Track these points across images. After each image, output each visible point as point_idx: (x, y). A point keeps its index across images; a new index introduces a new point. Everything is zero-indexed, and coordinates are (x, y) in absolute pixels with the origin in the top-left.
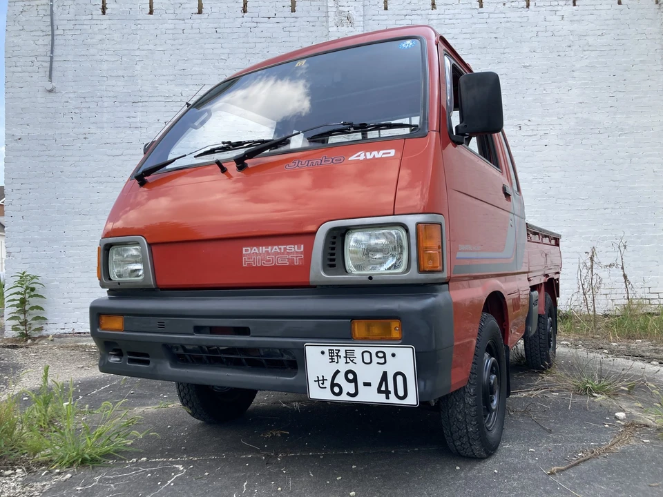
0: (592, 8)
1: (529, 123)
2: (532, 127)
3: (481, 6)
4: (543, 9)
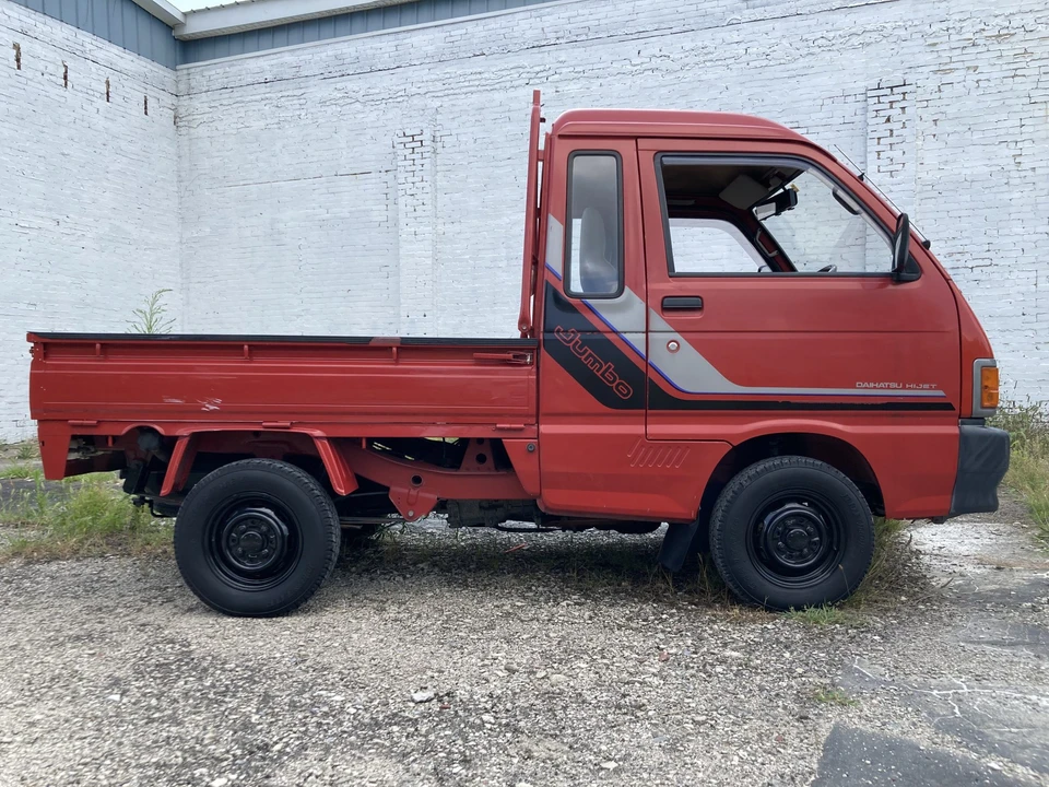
0: (122, 109)
1: (68, 220)
2: (71, 225)
3: (19, 68)
4: (81, 95)
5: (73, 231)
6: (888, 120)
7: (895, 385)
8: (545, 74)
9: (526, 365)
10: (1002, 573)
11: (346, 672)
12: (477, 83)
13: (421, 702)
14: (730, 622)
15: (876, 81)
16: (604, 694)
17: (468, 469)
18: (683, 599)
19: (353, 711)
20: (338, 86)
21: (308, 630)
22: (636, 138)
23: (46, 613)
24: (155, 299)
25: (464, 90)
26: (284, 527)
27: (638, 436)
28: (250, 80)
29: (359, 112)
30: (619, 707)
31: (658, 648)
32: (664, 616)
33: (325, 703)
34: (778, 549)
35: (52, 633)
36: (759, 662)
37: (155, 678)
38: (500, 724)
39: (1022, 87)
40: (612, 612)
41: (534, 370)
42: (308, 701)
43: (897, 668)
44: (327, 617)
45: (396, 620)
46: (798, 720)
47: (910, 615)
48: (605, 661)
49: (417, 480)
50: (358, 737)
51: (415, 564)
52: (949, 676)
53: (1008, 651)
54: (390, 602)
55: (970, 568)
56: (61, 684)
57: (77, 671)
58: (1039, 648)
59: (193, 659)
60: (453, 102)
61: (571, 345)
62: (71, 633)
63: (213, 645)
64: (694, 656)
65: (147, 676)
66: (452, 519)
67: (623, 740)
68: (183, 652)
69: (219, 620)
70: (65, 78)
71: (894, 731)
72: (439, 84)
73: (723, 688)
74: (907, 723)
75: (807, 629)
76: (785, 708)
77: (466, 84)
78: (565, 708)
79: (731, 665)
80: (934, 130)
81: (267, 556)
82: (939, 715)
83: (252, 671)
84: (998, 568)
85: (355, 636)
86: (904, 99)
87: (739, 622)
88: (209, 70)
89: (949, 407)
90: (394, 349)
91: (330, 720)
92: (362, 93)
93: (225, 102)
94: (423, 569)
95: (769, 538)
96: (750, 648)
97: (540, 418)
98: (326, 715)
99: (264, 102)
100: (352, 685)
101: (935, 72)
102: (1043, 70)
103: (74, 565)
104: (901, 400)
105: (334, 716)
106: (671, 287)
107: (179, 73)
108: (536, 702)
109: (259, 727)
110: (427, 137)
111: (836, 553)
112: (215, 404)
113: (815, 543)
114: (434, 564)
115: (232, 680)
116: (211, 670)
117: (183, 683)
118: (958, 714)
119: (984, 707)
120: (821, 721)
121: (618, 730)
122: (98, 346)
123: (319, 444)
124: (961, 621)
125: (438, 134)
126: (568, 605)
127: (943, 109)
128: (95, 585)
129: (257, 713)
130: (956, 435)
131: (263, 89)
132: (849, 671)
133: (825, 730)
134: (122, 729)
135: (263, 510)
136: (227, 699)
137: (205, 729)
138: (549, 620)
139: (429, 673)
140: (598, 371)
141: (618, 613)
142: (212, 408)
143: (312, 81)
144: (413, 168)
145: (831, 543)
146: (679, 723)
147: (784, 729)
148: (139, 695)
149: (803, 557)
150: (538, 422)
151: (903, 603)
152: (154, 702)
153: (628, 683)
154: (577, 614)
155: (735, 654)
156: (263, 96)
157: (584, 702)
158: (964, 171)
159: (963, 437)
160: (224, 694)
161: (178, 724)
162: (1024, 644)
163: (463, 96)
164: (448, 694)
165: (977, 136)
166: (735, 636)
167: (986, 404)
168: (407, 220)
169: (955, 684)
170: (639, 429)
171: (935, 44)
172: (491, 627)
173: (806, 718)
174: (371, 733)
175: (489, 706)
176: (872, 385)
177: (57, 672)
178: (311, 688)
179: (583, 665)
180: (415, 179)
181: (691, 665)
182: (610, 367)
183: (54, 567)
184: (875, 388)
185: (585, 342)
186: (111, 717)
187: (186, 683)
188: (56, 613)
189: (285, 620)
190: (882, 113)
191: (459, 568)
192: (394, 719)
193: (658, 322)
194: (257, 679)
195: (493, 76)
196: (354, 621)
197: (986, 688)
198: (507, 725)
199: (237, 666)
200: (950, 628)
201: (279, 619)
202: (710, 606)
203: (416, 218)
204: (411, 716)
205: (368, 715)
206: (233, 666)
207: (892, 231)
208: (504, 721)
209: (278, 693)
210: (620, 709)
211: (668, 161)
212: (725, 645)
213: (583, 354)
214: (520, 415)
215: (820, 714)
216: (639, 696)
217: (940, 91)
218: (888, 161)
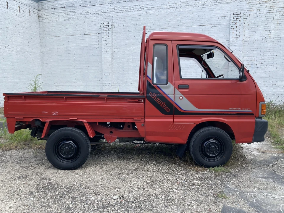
0: (23, 14)
1: (8, 46)
5: (10, 49)
6: (236, 24)
7: (239, 109)
8: (143, 8)
9: (142, 103)
10: (264, 154)
11: (94, 189)
12: (124, 9)
13: (115, 199)
14: (195, 171)
15: (233, 13)
16: (163, 196)
17: (125, 129)
18: (182, 163)
19: (97, 202)
20: (85, 9)
21: (83, 174)
22: (172, 40)
23: (10, 169)
24: (37, 77)
25: (120, 11)
26: (76, 146)
27: (171, 122)
28: (60, 7)
29: (91, 17)
30: (167, 200)
31: (177, 180)
32: (178, 169)
33: (90, 200)
34: (208, 151)
35: (12, 176)
36: (203, 184)
37: (42, 192)
38: (137, 206)
39: (272, 15)
40: (164, 167)
41: (144, 104)
42: (85, 199)
43: (238, 186)
44: (87, 170)
45: (106, 171)
46: (214, 204)
47: (241, 168)
48: (163, 185)
49: (111, 132)
50: (99, 211)
51: (110, 151)
52: (252, 188)
53: (266, 180)
54: (104, 164)
55: (256, 152)
56: (17, 194)
57: (21, 189)
58: (274, 179)
59: (52, 185)
60: (117, 15)
61: (154, 97)
62: (17, 176)
63: (57, 179)
64: (186, 183)
65: (40, 191)
66: (120, 141)
67: (169, 211)
68: (49, 182)
69: (58, 171)
70: (7, 6)
71: (239, 207)
72: (113, 9)
73: (194, 193)
74: (242, 204)
75: (215, 173)
76: (211, 200)
77: (121, 10)
78: (153, 200)
79: (196, 186)
80: (248, 26)
81: (71, 154)
82: (250, 201)
83: (69, 189)
84: (263, 153)
85: (96, 176)
86: (240, 18)
87: (197, 171)
88: (48, 3)
89: (253, 114)
90: (106, 98)
91: (91, 206)
92: (92, 11)
93: (52, 13)
94: (112, 153)
95: (205, 149)
96: (200, 180)
97: (145, 117)
98: (90, 204)
99: (64, 13)
100: (96, 193)
101: (249, 11)
102: (277, 11)
103: (16, 152)
104: (241, 113)
105: (92, 204)
106: (181, 82)
107: (39, 4)
108: (146, 199)
109: (72, 208)
110: (110, 24)
111: (222, 152)
112: (56, 113)
113: (217, 150)
114: (115, 151)
115: (64, 192)
116: (57, 189)
117: (50, 193)
118: (255, 201)
119: (261, 198)
120: (220, 203)
121: (168, 208)
122: (23, 97)
123: (85, 124)
124: (254, 170)
125: (113, 24)
126: (152, 165)
127: (250, 21)
128: (23, 159)
129: (71, 203)
130: (254, 122)
131: (63, 9)
132: (227, 187)
133: (221, 207)
134: (35, 209)
135: (70, 141)
136: (63, 199)
137: (58, 209)
138: (147, 171)
139: (117, 189)
140: (161, 105)
141: (165, 168)
142: (55, 114)
143: (78, 7)
144: (106, 33)
145: (221, 150)
146: (184, 205)
147: (211, 206)
148: (38, 198)
149: (214, 154)
150: (145, 118)
151: (239, 164)
152: (43, 200)
153: (169, 192)
154: (154, 168)
155: (197, 182)
156: (63, 11)
157: (158, 198)
158: (256, 38)
159: (256, 122)
160: (62, 197)
161: (50, 208)
162: (270, 178)
163: (120, 13)
164: (122, 197)
165: (259, 29)
166: (196, 176)
167: (263, 114)
168: (104, 48)
169: (253, 191)
170: (171, 120)
171: (249, 3)
172: (132, 173)
173: (216, 203)
174: (103, 210)
175: (133, 200)
176: (233, 109)
177: (15, 189)
178: (85, 195)
179: (157, 186)
180: (107, 36)
181: (186, 186)
182: (164, 103)
183: (10, 152)
184: (234, 109)
185: (158, 97)
186: (32, 205)
187: (51, 194)
188: (13, 169)
189: (76, 171)
190: (234, 22)
191: (122, 153)
192: (109, 205)
193: (177, 91)
194: (70, 192)
195: (128, 8)
196: (95, 171)
197: (262, 192)
198: (139, 206)
199: (65, 187)
200: (251, 173)
201: (74, 171)
202: (189, 166)
203: (107, 47)
204: (113, 204)
205: (101, 204)
206: (63, 187)
207: (240, 68)
208: (138, 205)
209: (76, 197)
210: (168, 201)
211: (181, 47)
212: (194, 179)
213: (157, 100)
214: (140, 116)
215: (220, 202)
216: (173, 196)
217: (250, 16)
218: (236, 35)
